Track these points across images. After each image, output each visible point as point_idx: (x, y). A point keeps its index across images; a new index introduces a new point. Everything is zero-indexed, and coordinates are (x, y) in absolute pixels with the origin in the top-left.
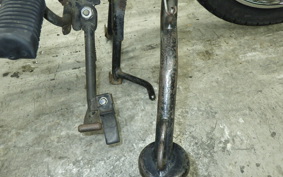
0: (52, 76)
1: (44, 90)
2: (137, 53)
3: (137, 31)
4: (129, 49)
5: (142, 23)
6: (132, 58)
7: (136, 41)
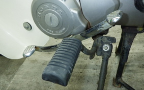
0: (81, 70)
1: (76, 78)
2: (134, 68)
3: (137, 53)
4: (130, 64)
5: (141, 48)
6: (131, 71)
7: (135, 59)
